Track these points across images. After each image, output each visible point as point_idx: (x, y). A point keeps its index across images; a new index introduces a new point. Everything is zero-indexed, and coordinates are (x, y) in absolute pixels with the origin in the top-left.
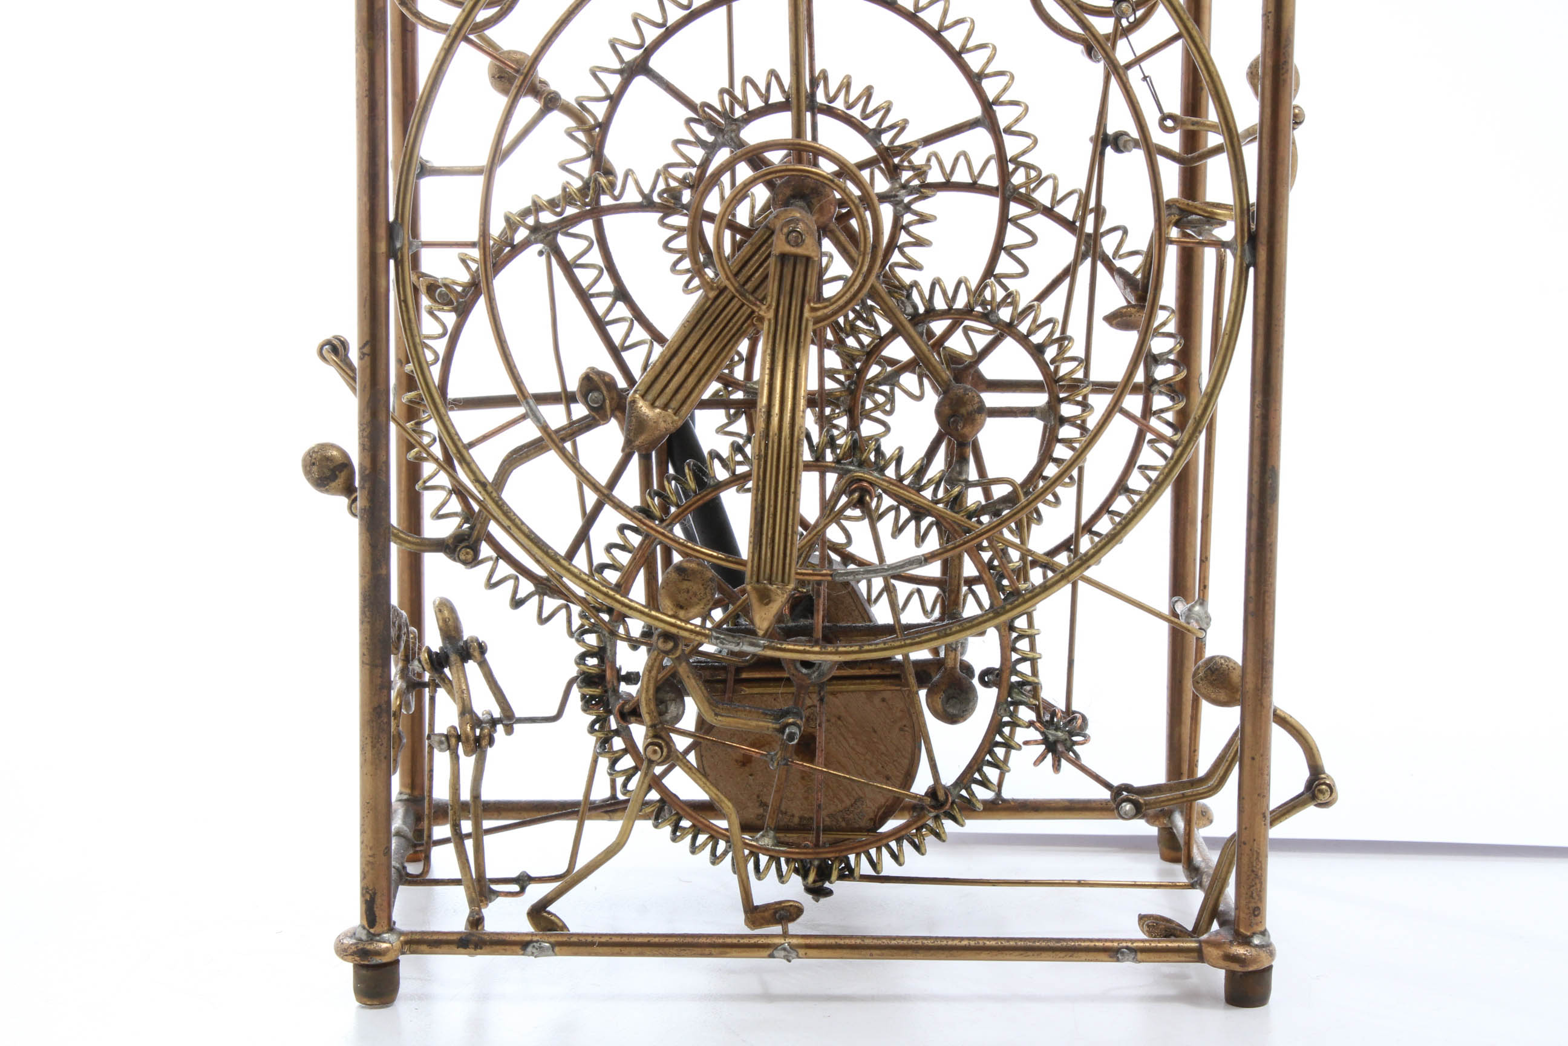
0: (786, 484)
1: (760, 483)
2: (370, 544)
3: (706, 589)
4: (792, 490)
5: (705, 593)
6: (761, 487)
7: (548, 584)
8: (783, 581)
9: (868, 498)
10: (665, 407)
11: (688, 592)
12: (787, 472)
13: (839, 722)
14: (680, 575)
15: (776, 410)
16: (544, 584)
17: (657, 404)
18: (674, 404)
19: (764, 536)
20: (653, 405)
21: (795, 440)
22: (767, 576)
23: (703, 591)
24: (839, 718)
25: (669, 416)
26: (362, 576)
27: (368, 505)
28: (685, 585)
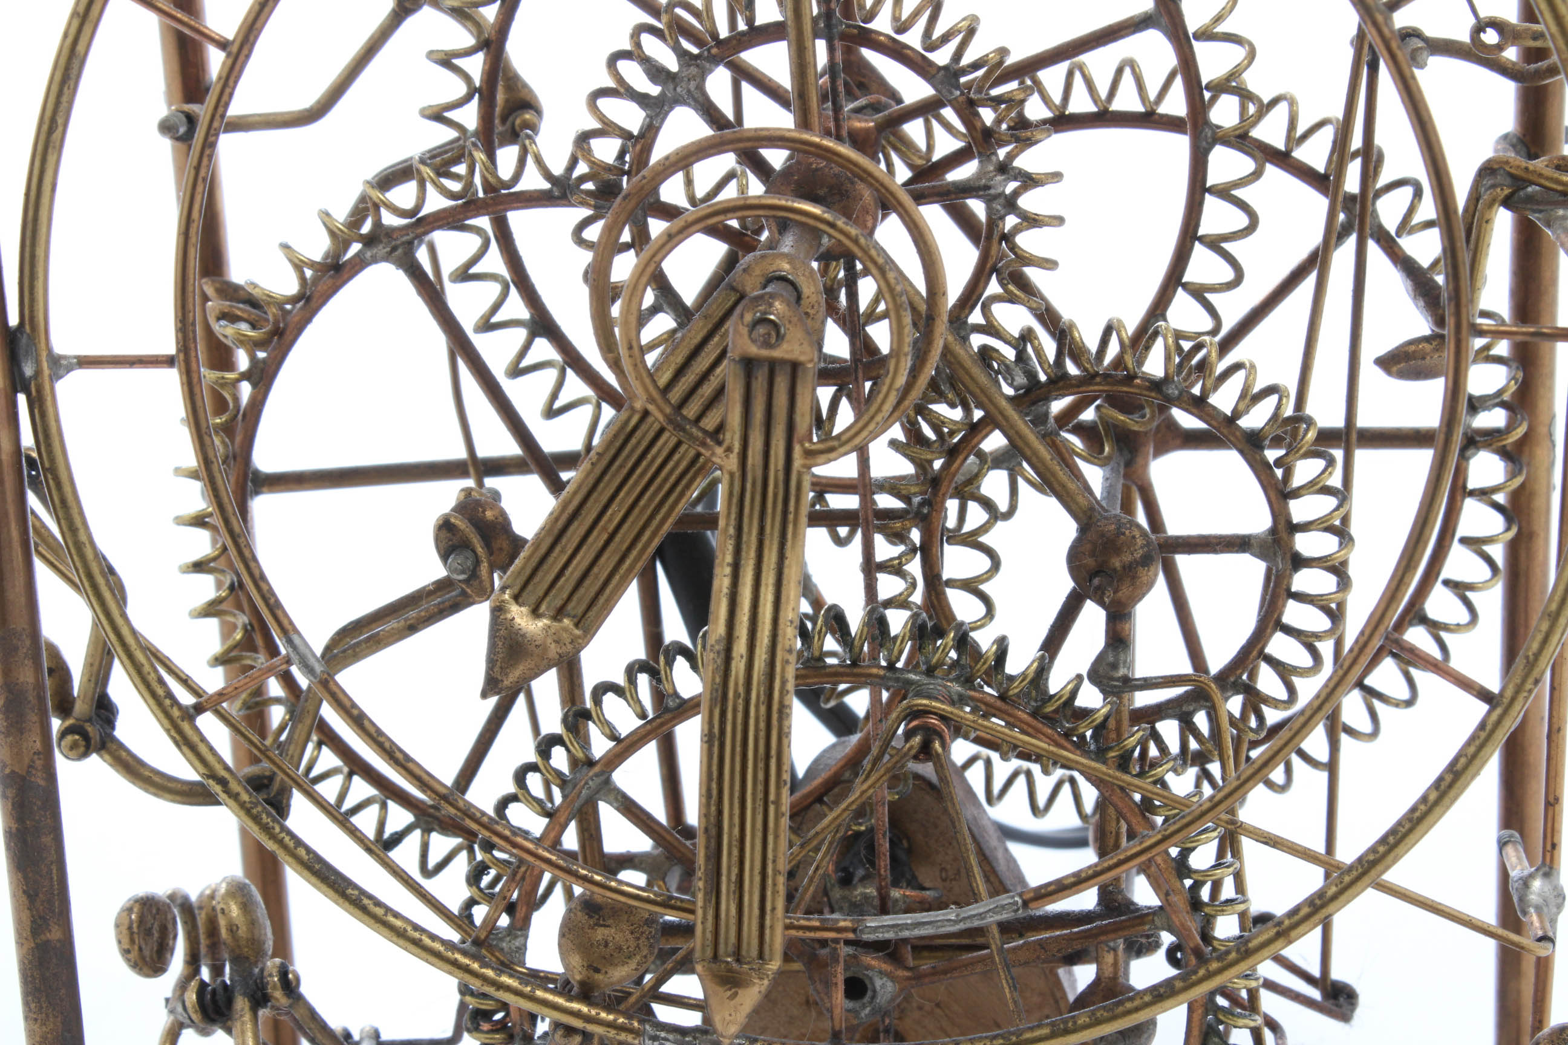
0: (760, 787)
1: (714, 786)
2: (24, 892)
3: (638, 939)
4: (772, 797)
5: (638, 946)
6: (715, 792)
7: (437, 814)
8: (761, 956)
9: (937, 745)
10: (558, 614)
11: (606, 945)
12: (761, 765)
13: (938, 1011)
14: (591, 917)
15: (740, 647)
16: (430, 815)
17: (543, 608)
18: (577, 606)
19: (724, 879)
20: (535, 613)
21: (775, 706)
22: (731, 949)
23: (632, 943)
24: (938, 1005)
25: (565, 629)
26: (20, 944)
27: (14, 826)
28: (601, 933)
